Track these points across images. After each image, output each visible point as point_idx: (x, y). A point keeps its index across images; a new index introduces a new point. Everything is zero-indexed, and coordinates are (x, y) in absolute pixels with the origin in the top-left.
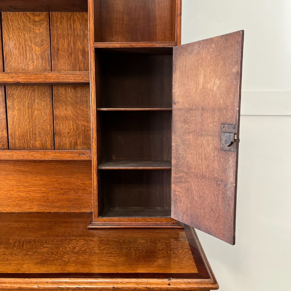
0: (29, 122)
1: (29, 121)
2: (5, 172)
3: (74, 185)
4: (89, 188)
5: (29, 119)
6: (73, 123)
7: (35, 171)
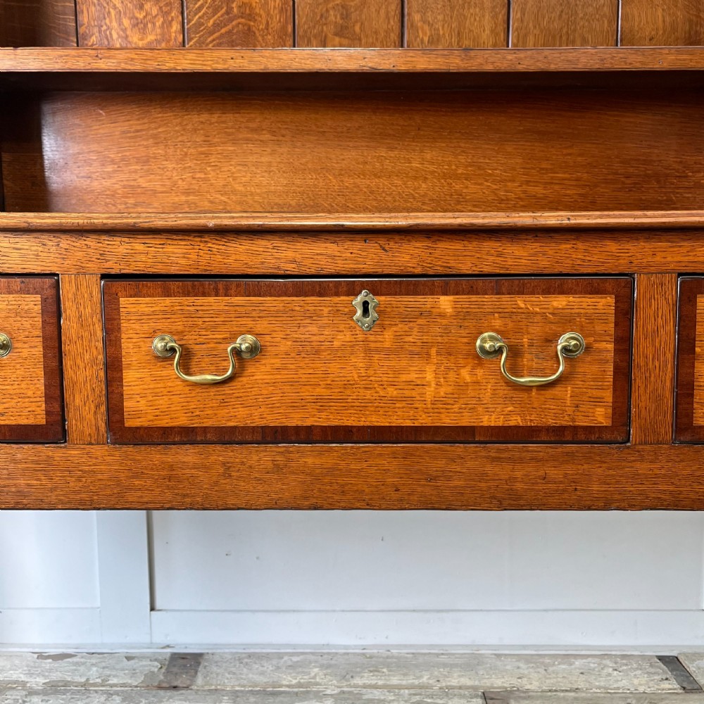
0: (562, 12)
1: (560, 9)
2: (498, 135)
3: (658, 166)
4: (692, 172)
5: (561, 5)
6: (665, 14)
7: (570, 131)
